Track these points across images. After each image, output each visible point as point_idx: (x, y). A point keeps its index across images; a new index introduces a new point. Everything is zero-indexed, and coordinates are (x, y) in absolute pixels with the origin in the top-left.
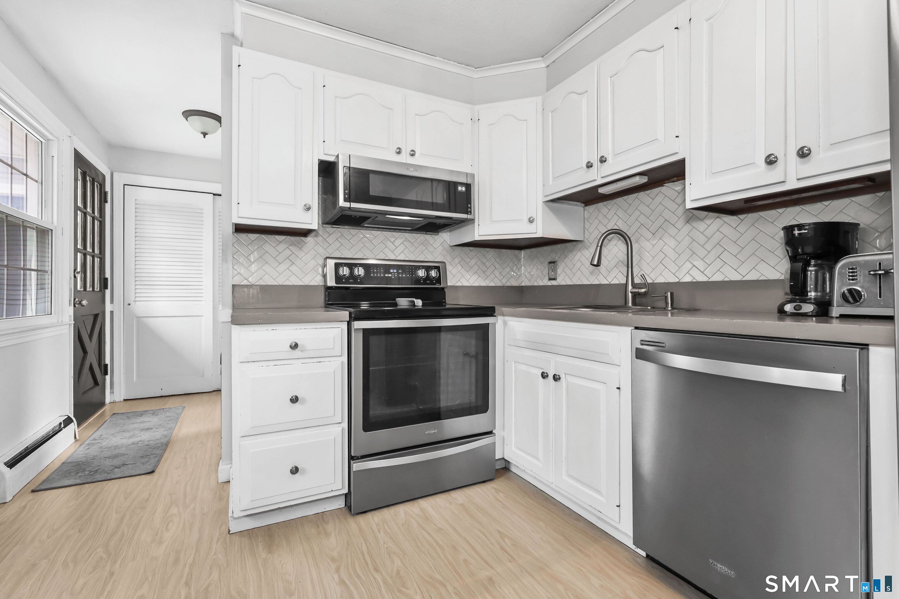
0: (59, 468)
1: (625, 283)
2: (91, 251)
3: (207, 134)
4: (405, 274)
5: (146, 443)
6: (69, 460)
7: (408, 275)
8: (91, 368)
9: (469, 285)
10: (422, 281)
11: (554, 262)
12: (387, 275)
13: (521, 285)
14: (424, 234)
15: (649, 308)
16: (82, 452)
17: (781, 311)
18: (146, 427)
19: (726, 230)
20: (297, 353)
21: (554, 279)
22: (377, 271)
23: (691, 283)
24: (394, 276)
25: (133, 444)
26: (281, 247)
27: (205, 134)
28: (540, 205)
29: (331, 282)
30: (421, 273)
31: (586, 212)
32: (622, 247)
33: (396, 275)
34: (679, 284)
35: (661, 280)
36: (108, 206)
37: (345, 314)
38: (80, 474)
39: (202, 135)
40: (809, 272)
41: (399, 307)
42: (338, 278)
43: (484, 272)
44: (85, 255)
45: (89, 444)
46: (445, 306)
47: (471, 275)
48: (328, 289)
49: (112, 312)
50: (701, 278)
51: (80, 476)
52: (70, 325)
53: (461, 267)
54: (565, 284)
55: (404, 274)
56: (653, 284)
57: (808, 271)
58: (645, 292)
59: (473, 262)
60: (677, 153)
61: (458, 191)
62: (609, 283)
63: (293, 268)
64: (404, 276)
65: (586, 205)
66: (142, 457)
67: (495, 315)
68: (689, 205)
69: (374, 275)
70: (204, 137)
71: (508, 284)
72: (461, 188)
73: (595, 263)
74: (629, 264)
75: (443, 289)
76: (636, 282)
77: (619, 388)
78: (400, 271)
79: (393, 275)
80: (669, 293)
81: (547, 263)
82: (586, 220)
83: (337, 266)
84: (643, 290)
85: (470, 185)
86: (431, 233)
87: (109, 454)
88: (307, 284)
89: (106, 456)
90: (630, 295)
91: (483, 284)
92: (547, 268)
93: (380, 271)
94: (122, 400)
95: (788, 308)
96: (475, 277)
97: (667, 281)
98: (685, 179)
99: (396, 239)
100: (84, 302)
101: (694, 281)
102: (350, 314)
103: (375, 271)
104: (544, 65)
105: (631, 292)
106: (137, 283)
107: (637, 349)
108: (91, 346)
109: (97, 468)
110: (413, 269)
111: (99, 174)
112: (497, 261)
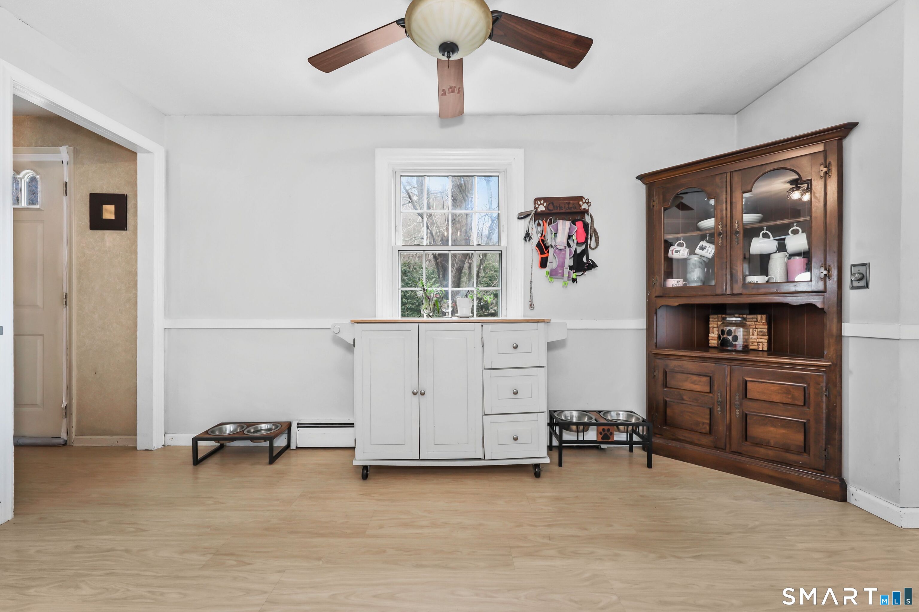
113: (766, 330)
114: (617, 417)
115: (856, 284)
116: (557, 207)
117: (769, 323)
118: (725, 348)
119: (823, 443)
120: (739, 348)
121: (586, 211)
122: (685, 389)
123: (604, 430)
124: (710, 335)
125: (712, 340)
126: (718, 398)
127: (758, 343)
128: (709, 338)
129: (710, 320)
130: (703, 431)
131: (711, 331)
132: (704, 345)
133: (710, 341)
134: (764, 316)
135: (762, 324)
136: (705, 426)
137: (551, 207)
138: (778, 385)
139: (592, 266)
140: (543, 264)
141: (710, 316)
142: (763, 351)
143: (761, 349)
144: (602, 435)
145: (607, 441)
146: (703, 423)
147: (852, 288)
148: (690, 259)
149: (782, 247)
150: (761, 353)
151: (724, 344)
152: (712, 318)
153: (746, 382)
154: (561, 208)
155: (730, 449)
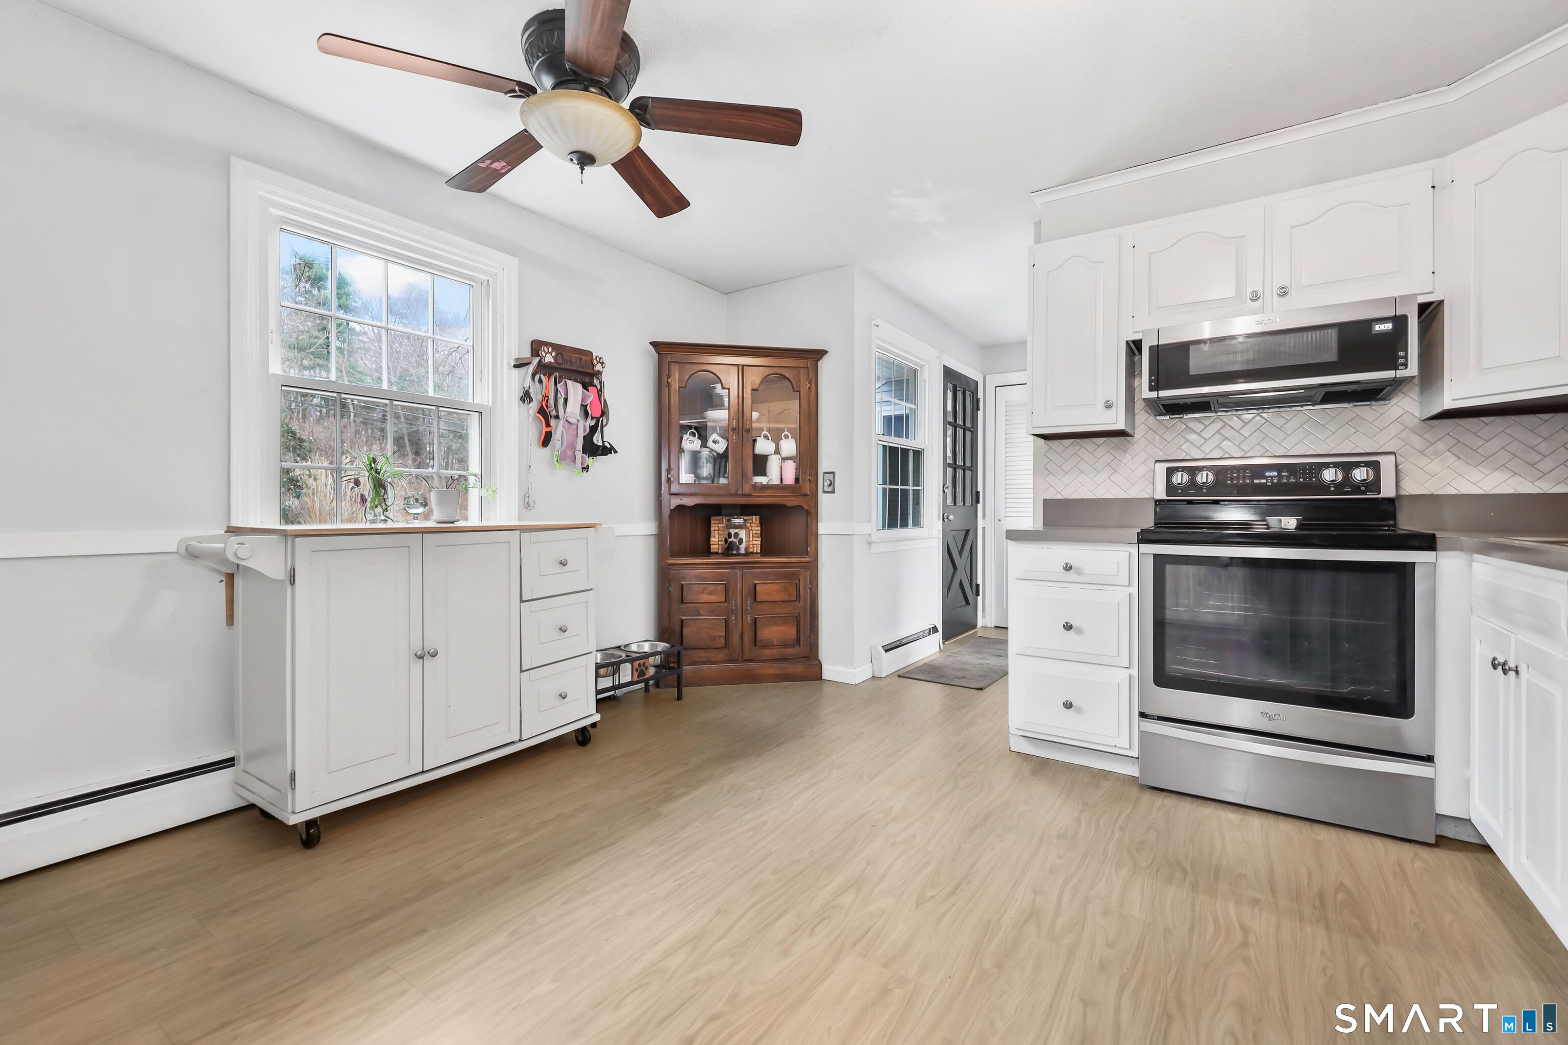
0: (920, 666)
2: (962, 464)
4: (1295, 478)
5: (991, 666)
6: (929, 663)
7: (1302, 479)
8: (961, 584)
10: (1331, 489)
12: (1256, 481)
16: (940, 660)
18: (998, 654)
20: (1071, 575)
22: (1238, 475)
24: (1273, 482)
25: (980, 664)
26: (1099, 452)
29: (1161, 494)
30: (1331, 475)
33: (1277, 480)
36: (980, 414)
38: (931, 675)
42: (1171, 488)
44: (955, 469)
45: (948, 656)
48: (1158, 502)
49: (984, 528)
51: (931, 676)
52: (939, 538)
55: (1292, 477)
61: (1373, 332)
63: (1115, 477)
64: (1294, 480)
66: (980, 676)
69: (1232, 482)
75: (1387, 501)
78: (1283, 474)
79: (1269, 481)
83: (1170, 472)
85: (1402, 317)
87: (958, 666)
88: (1133, 497)
89: (954, 667)
93: (1244, 475)
94: (993, 626)
99: (1288, 421)
100: (951, 517)
102: (1138, 534)
103: (1235, 475)
106: (1007, 496)
108: (962, 562)
109: (943, 674)
110: (1314, 468)
111: (970, 381)
113: (759, 532)
114: (638, 650)
115: (827, 489)
116: (567, 361)
117: (762, 523)
118: (730, 552)
119: (808, 632)
120: (742, 551)
121: (600, 373)
122: (703, 602)
123: (639, 665)
124: (711, 539)
125: (713, 545)
126: (733, 606)
127: (753, 545)
128: (711, 543)
129: (712, 522)
130: (720, 645)
131: (712, 535)
132: (706, 551)
133: (712, 546)
134: (758, 517)
135: (756, 525)
136: (721, 639)
137: (560, 360)
138: (779, 584)
139: (607, 450)
140: (546, 441)
141: (712, 518)
142: (757, 553)
143: (755, 552)
144: (638, 672)
145: (643, 678)
146: (720, 637)
147: (825, 492)
148: (700, 452)
149: (777, 451)
150: (755, 555)
151: (730, 549)
152: (714, 520)
153: (755, 585)
154: (571, 363)
155: (742, 658)
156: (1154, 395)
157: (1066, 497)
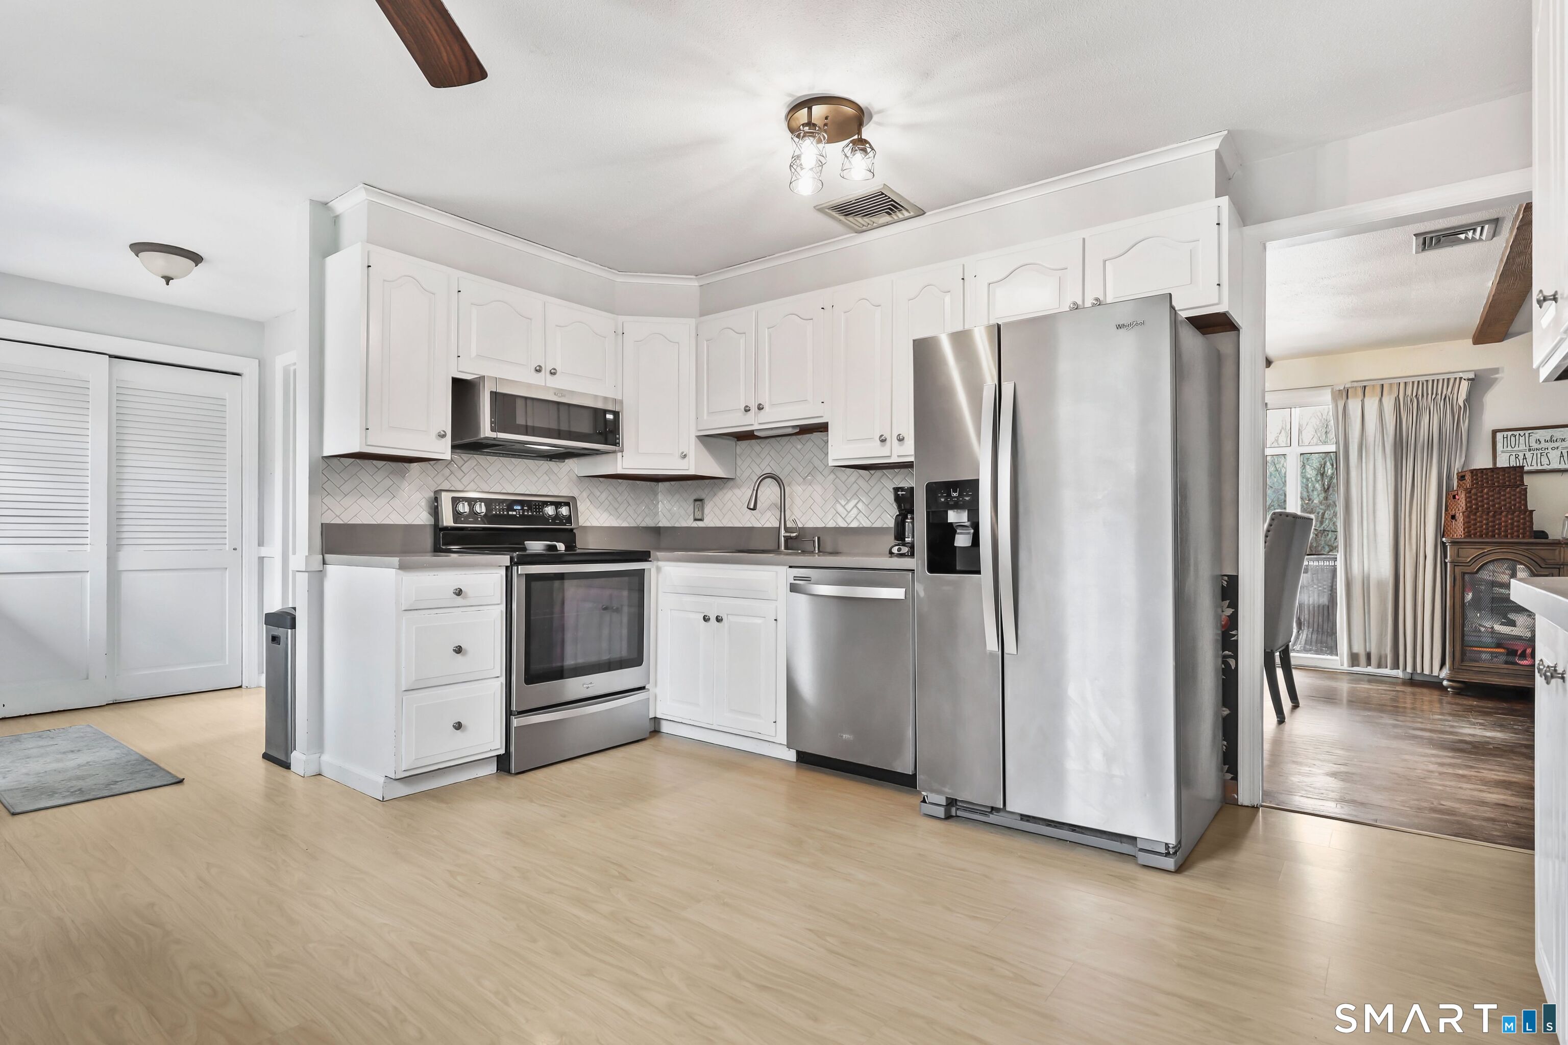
1: (778, 526)
3: (173, 279)
4: (532, 512)
7: (535, 513)
9: (599, 525)
10: (550, 521)
11: (701, 500)
12: (510, 513)
13: (657, 526)
14: (548, 460)
15: (800, 551)
17: (891, 553)
19: (861, 482)
21: (701, 520)
22: (500, 507)
23: (835, 528)
24: (519, 514)
27: (168, 279)
28: (693, 440)
30: (550, 511)
31: (738, 447)
32: (776, 489)
33: (521, 513)
34: (824, 529)
35: (810, 525)
37: (505, 560)
39: (164, 281)
40: (907, 524)
41: (528, 552)
42: (457, 515)
43: (616, 509)
46: (575, 550)
47: (602, 513)
50: (843, 524)
53: (590, 503)
54: (714, 526)
55: (530, 511)
56: (803, 528)
57: (905, 522)
58: (796, 536)
59: (604, 496)
60: (822, 417)
61: (607, 419)
62: (761, 526)
63: (394, 502)
64: (530, 513)
65: (738, 441)
67: (650, 560)
68: (831, 463)
69: (496, 513)
70: (168, 284)
71: (643, 524)
72: (610, 417)
73: (752, 507)
74: (782, 508)
75: (572, 530)
76: (788, 526)
77: (776, 620)
78: (525, 508)
79: (517, 513)
80: (816, 538)
81: (691, 501)
82: (737, 456)
83: (455, 501)
84: (794, 535)
85: (618, 413)
86: (557, 460)
90: (783, 538)
91: (615, 523)
92: (692, 506)
93: (503, 508)
95: (895, 550)
96: (605, 515)
97: (815, 526)
98: (828, 431)
101: (837, 526)
102: (512, 559)
103: (498, 507)
104: (696, 284)
105: (784, 536)
107: (791, 584)
110: (541, 506)
112: (631, 496)
156: (494, 435)
157: (346, 522)
